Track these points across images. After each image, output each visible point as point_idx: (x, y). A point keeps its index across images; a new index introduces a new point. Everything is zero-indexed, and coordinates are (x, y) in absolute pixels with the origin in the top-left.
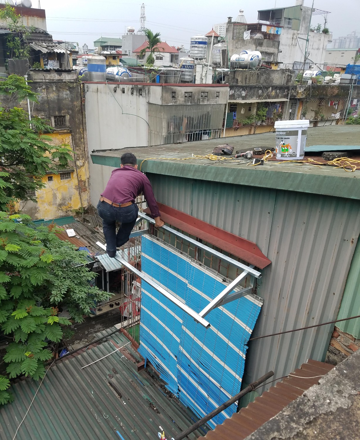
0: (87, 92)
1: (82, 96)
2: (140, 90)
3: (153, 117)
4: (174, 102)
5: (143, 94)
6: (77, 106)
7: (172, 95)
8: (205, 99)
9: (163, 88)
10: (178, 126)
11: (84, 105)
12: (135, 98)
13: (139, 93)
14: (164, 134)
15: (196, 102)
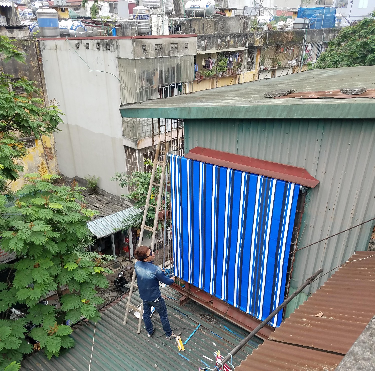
0: (44, 50)
1: (38, 54)
2: (107, 44)
3: (124, 72)
4: (146, 56)
5: (111, 48)
6: (34, 66)
7: (143, 48)
8: (175, 50)
9: (133, 41)
10: (150, 80)
11: (42, 65)
12: (102, 53)
13: (107, 48)
14: (138, 89)
15: (167, 54)
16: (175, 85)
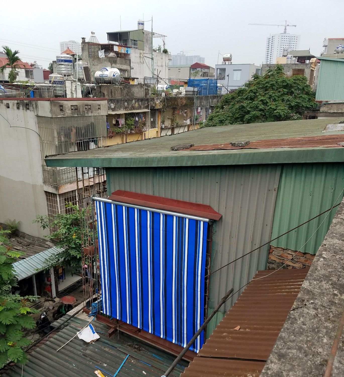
2: (26, 105)
3: (43, 129)
4: (63, 114)
5: (31, 108)
7: (60, 108)
8: (89, 111)
9: (51, 103)
10: (68, 135)
12: (21, 112)
13: (26, 107)
14: (57, 143)
15: (82, 113)
16: (91, 140)
